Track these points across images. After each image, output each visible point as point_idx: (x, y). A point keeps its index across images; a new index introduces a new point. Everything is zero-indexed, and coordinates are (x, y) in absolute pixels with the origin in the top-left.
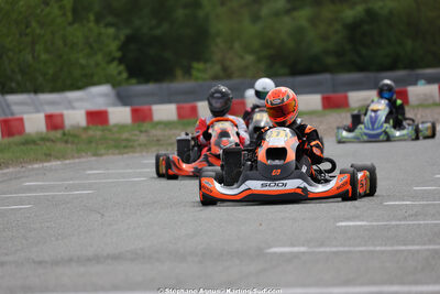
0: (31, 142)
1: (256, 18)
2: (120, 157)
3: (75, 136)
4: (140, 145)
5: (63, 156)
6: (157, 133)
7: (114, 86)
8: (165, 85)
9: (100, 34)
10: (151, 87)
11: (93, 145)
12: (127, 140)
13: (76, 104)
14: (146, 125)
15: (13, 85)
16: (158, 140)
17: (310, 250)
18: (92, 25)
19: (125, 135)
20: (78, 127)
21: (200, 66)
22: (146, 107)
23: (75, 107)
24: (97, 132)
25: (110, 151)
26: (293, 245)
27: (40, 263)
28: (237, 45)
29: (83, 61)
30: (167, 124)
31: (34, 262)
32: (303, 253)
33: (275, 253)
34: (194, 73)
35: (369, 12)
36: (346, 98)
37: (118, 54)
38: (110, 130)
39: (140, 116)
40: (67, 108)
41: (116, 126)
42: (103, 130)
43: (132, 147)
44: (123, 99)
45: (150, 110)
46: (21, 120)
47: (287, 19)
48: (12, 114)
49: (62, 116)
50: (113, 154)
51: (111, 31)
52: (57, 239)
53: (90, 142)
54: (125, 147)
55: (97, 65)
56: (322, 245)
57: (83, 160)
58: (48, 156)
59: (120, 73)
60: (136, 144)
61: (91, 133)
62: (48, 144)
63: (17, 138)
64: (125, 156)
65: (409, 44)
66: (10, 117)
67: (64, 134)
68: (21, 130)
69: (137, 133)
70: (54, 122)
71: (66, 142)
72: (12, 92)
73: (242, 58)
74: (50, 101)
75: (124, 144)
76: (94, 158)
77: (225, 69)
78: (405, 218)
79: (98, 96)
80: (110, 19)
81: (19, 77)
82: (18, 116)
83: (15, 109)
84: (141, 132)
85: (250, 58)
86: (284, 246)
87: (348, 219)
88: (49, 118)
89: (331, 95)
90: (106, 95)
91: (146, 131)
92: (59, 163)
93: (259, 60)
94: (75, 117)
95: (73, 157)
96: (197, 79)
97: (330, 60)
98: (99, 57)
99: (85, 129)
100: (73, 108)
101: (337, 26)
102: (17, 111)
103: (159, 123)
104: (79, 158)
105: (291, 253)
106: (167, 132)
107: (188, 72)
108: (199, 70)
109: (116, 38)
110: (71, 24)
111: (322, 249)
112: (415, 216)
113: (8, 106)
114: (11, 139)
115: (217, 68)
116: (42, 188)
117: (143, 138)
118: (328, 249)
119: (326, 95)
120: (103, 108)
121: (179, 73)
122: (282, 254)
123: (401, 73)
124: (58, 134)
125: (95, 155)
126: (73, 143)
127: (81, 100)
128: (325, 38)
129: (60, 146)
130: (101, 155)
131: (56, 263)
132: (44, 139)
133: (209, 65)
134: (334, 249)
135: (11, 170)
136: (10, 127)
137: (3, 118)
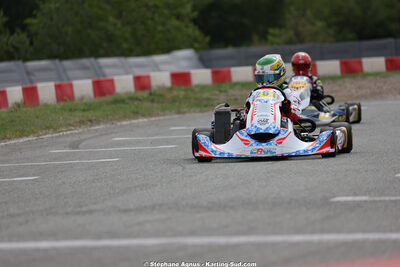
0: (120, 101)
2: (201, 114)
3: (161, 95)
5: (149, 114)
6: (236, 92)
7: (197, 50)
8: (243, 50)
10: (230, 50)
11: (177, 104)
12: (208, 99)
13: (162, 67)
14: (225, 86)
16: (236, 99)
17: (371, 199)
19: (206, 95)
20: (162, 88)
22: (225, 69)
23: (161, 70)
24: (180, 92)
25: (192, 110)
26: (355, 195)
27: (125, 211)
28: (308, 12)
30: (245, 85)
32: (365, 201)
33: (339, 202)
34: (270, 38)
38: (192, 90)
39: (220, 77)
40: (154, 71)
41: (198, 86)
42: (186, 90)
43: (212, 105)
44: (204, 63)
45: (229, 72)
46: (112, 81)
48: (104, 76)
49: (148, 77)
50: (195, 112)
52: (141, 189)
53: (174, 101)
54: (206, 106)
56: (382, 195)
57: (167, 117)
58: (136, 114)
60: (215, 102)
61: (175, 93)
62: (136, 103)
63: (108, 98)
64: (206, 114)
66: (102, 78)
67: (151, 94)
68: (112, 91)
69: (217, 92)
70: (141, 83)
71: (153, 101)
72: (107, 55)
73: (313, 24)
74: (139, 64)
75: (205, 102)
76: (177, 116)
77: (298, 34)
79: (182, 59)
82: (109, 77)
83: (107, 71)
84: (221, 91)
85: (320, 24)
86: (347, 195)
88: (137, 79)
89: (395, 58)
90: (189, 59)
91: (225, 91)
92: (145, 120)
93: (329, 26)
94: (161, 78)
95: (158, 115)
96: (272, 44)
97: (394, 26)
99: (170, 89)
100: (159, 70)
102: (109, 73)
103: (236, 84)
104: (164, 115)
105: (354, 201)
106: (245, 92)
107: (264, 37)
108: (274, 36)
111: (382, 198)
113: (100, 68)
114: (102, 99)
115: (291, 33)
116: (129, 143)
117: (222, 97)
118: (387, 198)
120: (186, 71)
121: (255, 38)
122: (346, 203)
124: (145, 94)
125: (179, 113)
126: (158, 102)
127: (166, 63)
129: (147, 105)
130: (184, 113)
131: (139, 210)
132: (132, 98)
133: (283, 31)
134: (393, 198)
135: (102, 126)
136: (102, 87)
137: (96, 79)
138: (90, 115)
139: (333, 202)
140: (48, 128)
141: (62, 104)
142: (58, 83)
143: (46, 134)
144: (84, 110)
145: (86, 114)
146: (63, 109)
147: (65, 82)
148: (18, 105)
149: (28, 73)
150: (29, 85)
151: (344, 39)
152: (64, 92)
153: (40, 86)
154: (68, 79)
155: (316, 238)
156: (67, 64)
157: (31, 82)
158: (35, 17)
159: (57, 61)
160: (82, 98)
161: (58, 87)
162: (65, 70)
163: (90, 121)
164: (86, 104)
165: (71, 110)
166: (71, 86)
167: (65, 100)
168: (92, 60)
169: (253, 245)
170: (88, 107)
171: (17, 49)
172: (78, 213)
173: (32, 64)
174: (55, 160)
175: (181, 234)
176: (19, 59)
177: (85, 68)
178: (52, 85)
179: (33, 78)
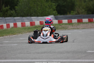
0: (36, 27)
1: (85, 2)
4: (60, 28)
6: (63, 26)
7: (54, 15)
8: (65, 16)
9: (51, 4)
10: (62, 16)
14: (61, 24)
15: (33, 15)
16: (64, 27)
18: (50, 2)
19: (56, 26)
21: (73, 11)
22: (61, 20)
26: (92, 50)
27: (38, 53)
28: (81, 7)
29: (48, 10)
30: (66, 24)
31: (37, 53)
33: (89, 52)
34: (71, 13)
37: (55, 9)
38: (53, 25)
39: (60, 22)
41: (55, 24)
43: (58, 29)
44: (56, 18)
45: (62, 21)
47: (92, 2)
48: (33, 21)
49: (43, 22)
51: (54, 4)
52: (42, 48)
55: (51, 11)
59: (56, 13)
60: (59, 28)
63: (33, 26)
66: (32, 22)
68: (34, 25)
69: (59, 26)
72: (33, 16)
73: (82, 10)
80: (54, 1)
81: (34, 13)
82: (34, 21)
83: (33, 20)
84: (60, 25)
85: (83, 10)
86: (91, 51)
88: (40, 22)
90: (52, 17)
91: (61, 25)
93: (85, 11)
96: (72, 14)
98: (51, 9)
102: (34, 20)
103: (64, 24)
105: (92, 52)
106: (65, 26)
107: (70, 13)
108: (72, 12)
109: (55, 5)
110: (45, 2)
113: (32, 19)
114: (32, 26)
115: (77, 12)
117: (60, 27)
121: (68, 13)
122: (90, 52)
131: (42, 53)
132: (39, 27)
133: (75, 11)
136: (32, 24)
137: (31, 22)
138: (29, 30)
139: (87, 52)
140: (20, 33)
141: (23, 27)
142: (22, 22)
143: (19, 34)
144: (28, 29)
145: (28, 30)
146: (23, 29)
147: (23, 22)
148: (12, 27)
149: (15, 20)
150: (15, 23)
151: (89, 14)
152: (23, 25)
153: (18, 23)
154: (24, 22)
155: (83, 60)
156: (24, 18)
157: (15, 22)
158: (17, 6)
159: (21, 17)
160: (27, 26)
161: (22, 23)
162: (23, 20)
163: (30, 32)
164: (28, 28)
165: (25, 29)
166: (25, 23)
167: (24, 27)
168: (30, 17)
169: (69, 62)
170: (29, 28)
171: (12, 14)
172: (27, 53)
173: (16, 18)
174: (21, 40)
175: (52, 59)
176: (13, 16)
177: (28, 19)
178: (20, 23)
179: (16, 21)
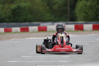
35: (18, 6)
36: (11, 29)
65: (29, 16)
78: (27, 61)
87: (11, 60)
89: (7, 28)
101: (9, 10)
112: (30, 60)
119: (5, 28)
123: (27, 23)
128: (6, 13)
